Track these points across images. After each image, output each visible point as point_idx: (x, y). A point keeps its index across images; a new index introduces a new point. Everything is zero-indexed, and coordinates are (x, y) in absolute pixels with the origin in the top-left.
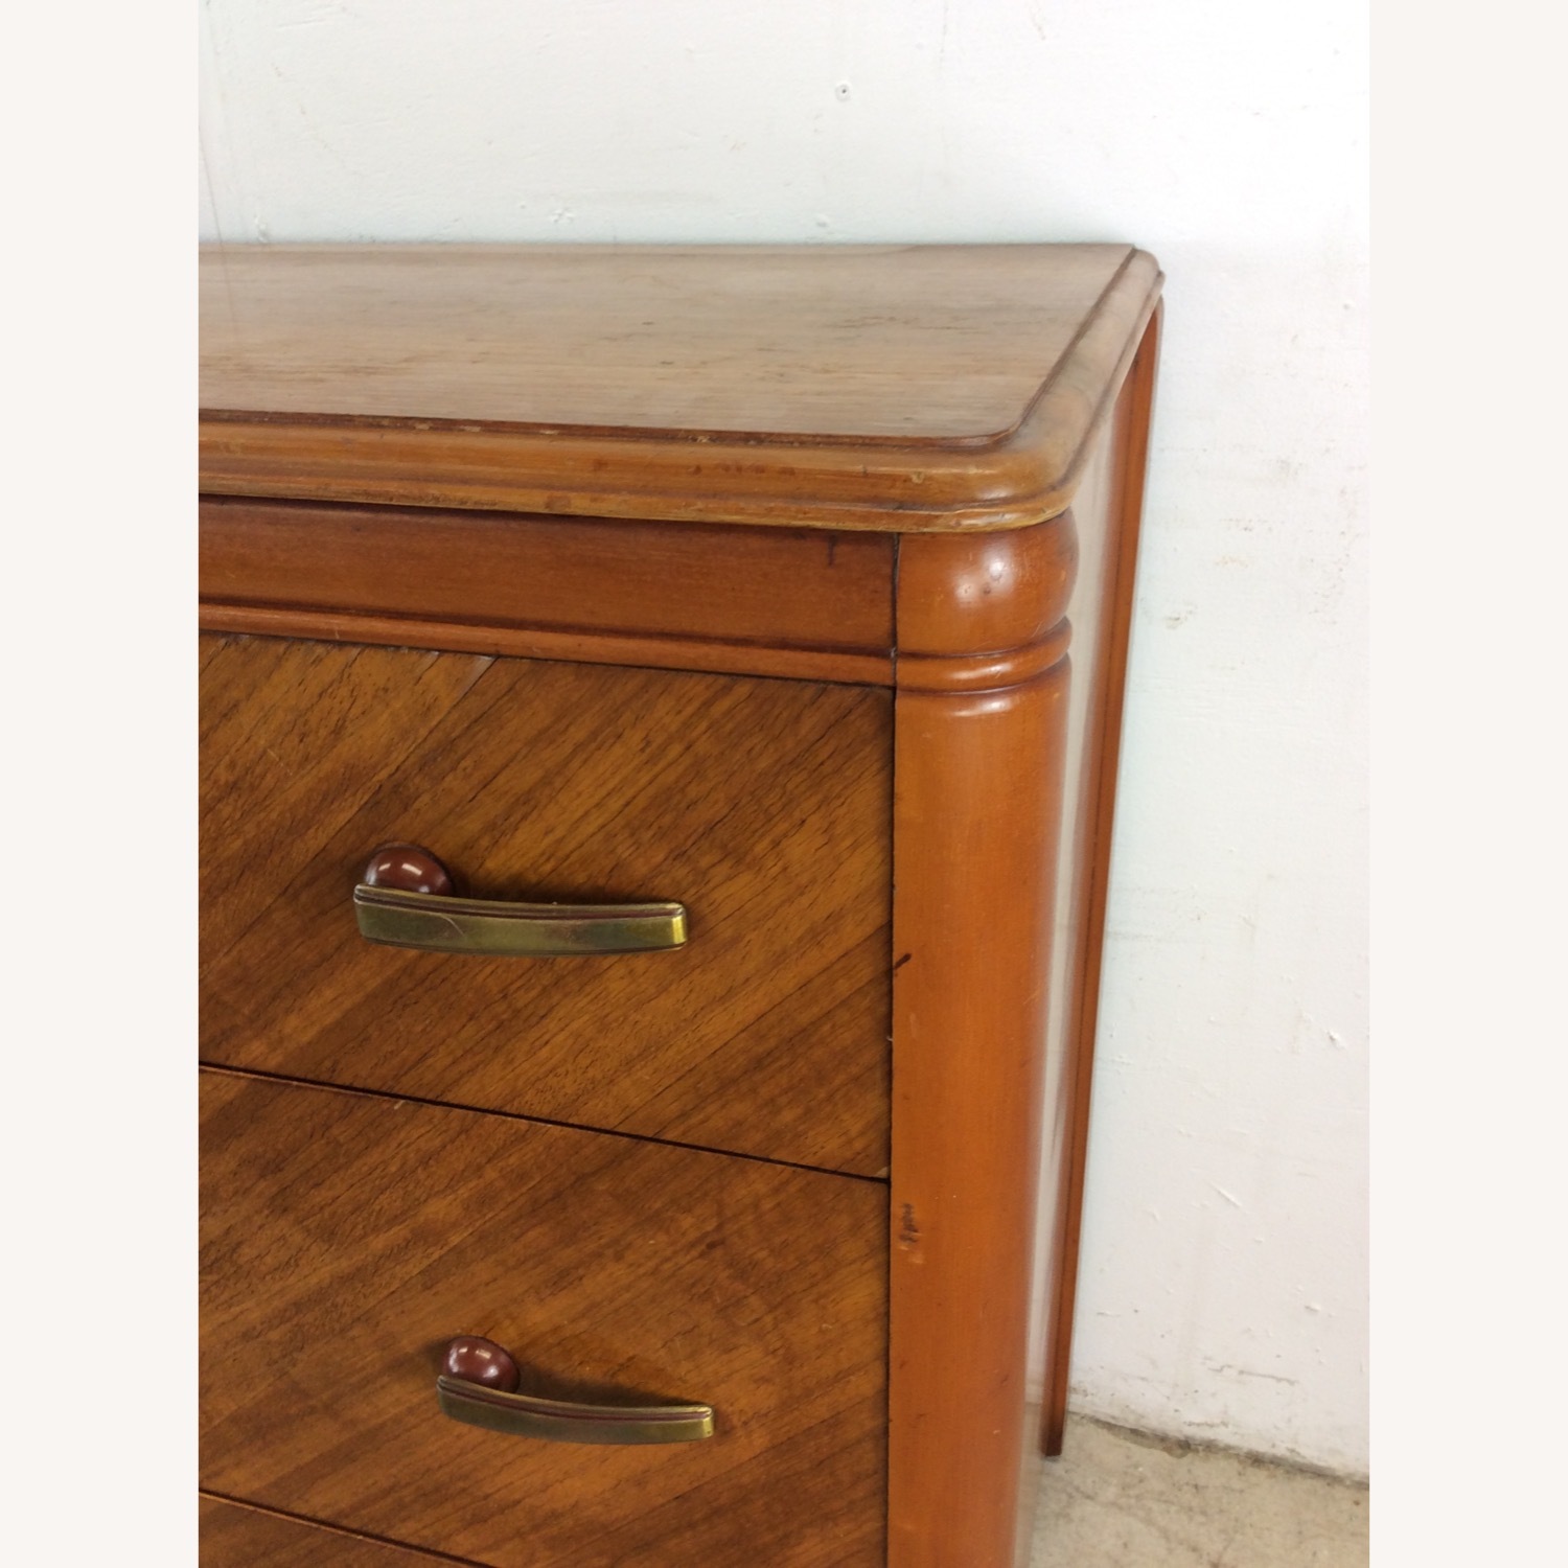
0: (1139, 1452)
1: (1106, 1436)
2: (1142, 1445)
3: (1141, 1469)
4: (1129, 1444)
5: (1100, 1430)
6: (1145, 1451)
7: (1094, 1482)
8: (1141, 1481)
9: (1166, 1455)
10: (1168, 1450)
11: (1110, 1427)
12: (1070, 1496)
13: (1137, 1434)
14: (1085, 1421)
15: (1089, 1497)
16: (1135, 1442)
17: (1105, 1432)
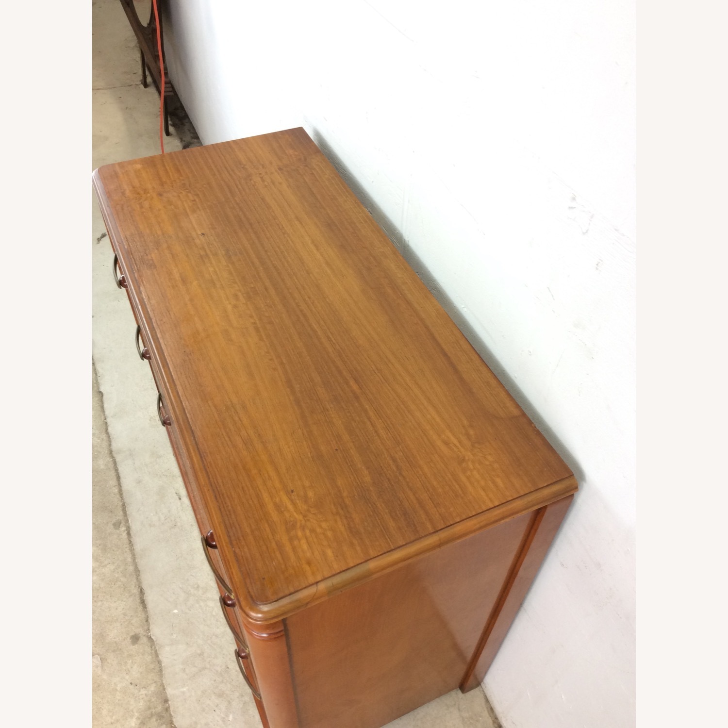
0: (486, 714)
1: (483, 701)
2: (489, 714)
3: (480, 718)
4: (485, 709)
5: (483, 698)
6: (488, 715)
7: (465, 708)
8: (477, 721)
9: (492, 722)
10: (494, 722)
11: (487, 701)
12: (455, 705)
13: (491, 710)
14: (482, 692)
15: (459, 709)
16: (488, 711)
17: (484, 700)
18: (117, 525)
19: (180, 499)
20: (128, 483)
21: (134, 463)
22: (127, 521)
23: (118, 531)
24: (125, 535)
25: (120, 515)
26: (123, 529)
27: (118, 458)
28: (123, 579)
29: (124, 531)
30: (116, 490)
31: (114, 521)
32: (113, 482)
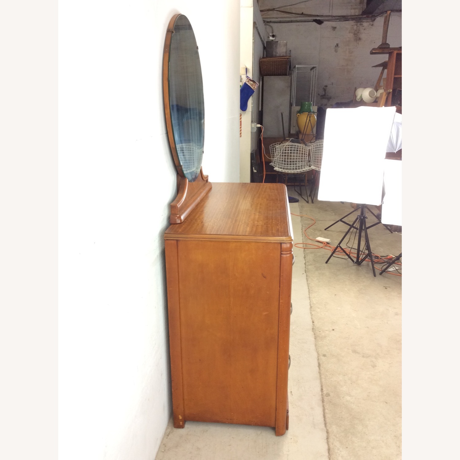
18: (328, 395)
19: (291, 392)
20: (319, 411)
21: (313, 419)
22: (322, 395)
23: (328, 392)
24: (324, 389)
25: (326, 399)
26: (325, 392)
27: (323, 426)
28: (327, 374)
29: (324, 391)
30: (326, 411)
31: (329, 397)
32: (328, 416)
